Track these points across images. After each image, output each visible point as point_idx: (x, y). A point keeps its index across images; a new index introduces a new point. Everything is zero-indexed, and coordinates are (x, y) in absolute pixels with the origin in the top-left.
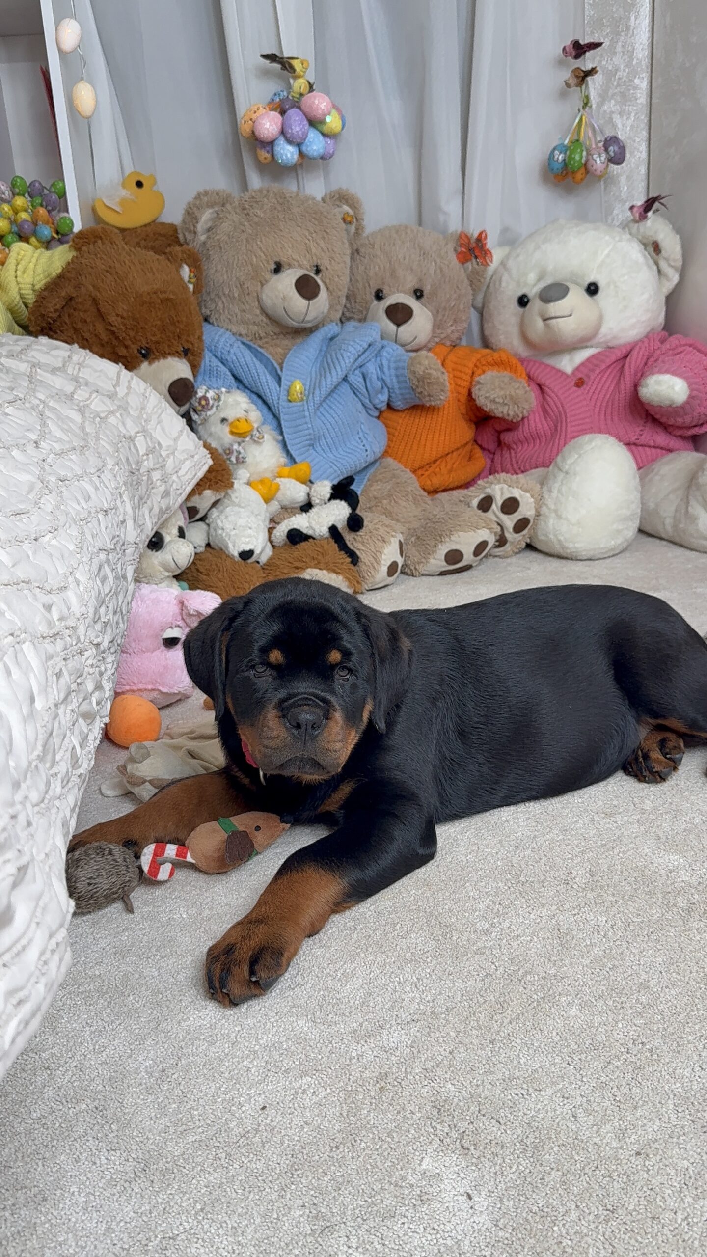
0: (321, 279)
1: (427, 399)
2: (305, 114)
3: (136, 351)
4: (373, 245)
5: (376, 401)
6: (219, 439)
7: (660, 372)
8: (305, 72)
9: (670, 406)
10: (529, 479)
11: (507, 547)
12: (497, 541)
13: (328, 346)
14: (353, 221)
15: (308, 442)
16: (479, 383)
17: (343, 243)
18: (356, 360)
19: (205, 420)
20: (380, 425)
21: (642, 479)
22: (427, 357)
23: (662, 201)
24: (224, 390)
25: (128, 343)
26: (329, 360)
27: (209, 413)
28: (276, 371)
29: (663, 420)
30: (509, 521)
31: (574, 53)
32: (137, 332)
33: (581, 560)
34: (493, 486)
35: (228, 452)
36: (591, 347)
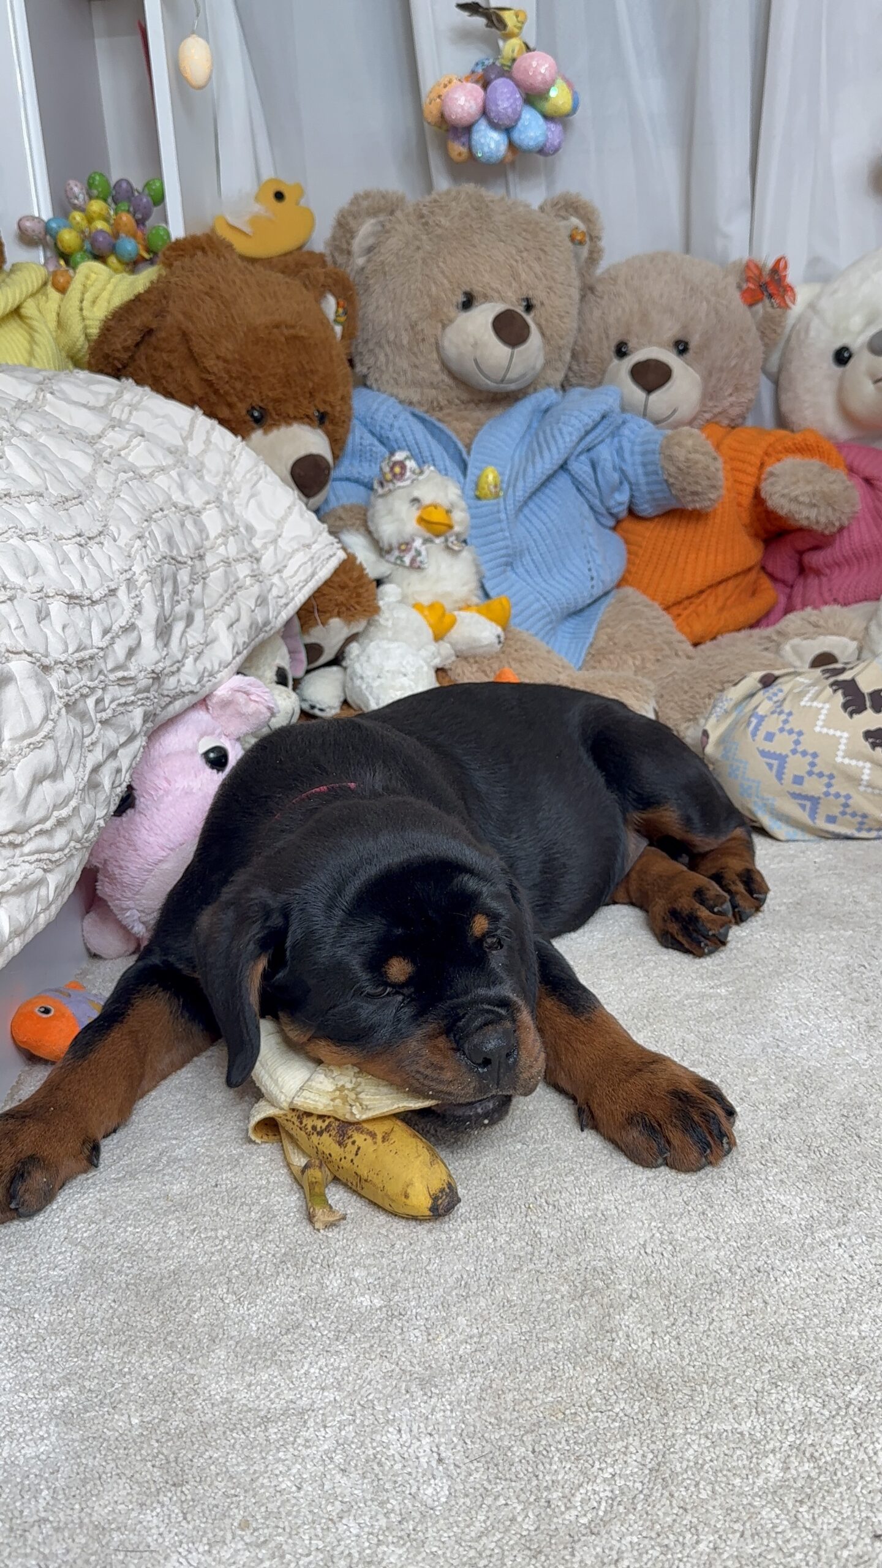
0: (534, 320)
1: (689, 498)
2: (518, 85)
3: (244, 412)
4: (614, 280)
5: (612, 503)
8: (520, 28)
13: (541, 420)
14: (586, 239)
15: (504, 559)
16: (772, 474)
17: (569, 268)
18: (582, 439)
20: (615, 540)
22: (691, 435)
25: (233, 400)
26: (541, 439)
28: (461, 454)
32: (247, 384)
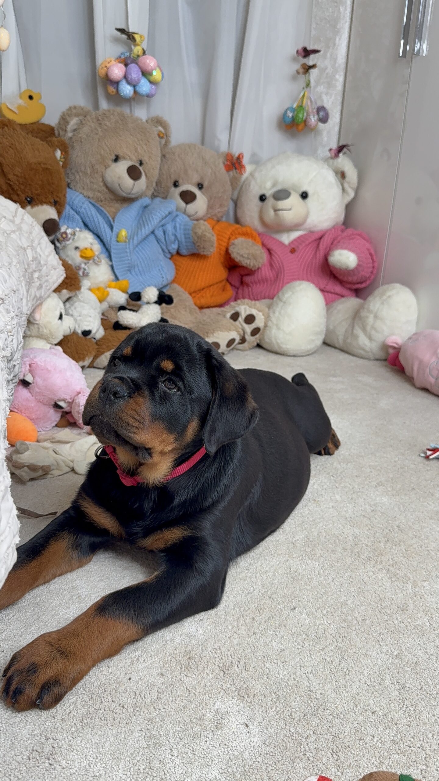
0: (143, 169)
1: (202, 250)
2: (140, 67)
3: (24, 199)
4: (174, 154)
5: (170, 248)
6: (73, 259)
7: (342, 248)
9: (346, 269)
10: (262, 304)
11: (246, 344)
12: (241, 340)
13: (143, 211)
14: (164, 136)
15: (127, 269)
16: (233, 244)
17: (157, 149)
18: (160, 221)
19: (65, 247)
20: (171, 263)
21: (328, 310)
22: (204, 225)
23: (348, 148)
24: (78, 229)
25: (19, 193)
26: (144, 220)
27: (68, 243)
28: (110, 221)
29: (341, 277)
30: (249, 329)
31: (303, 54)
32: (26, 187)
33: (289, 356)
34: (240, 306)
35: (77, 268)
36: (300, 230)
